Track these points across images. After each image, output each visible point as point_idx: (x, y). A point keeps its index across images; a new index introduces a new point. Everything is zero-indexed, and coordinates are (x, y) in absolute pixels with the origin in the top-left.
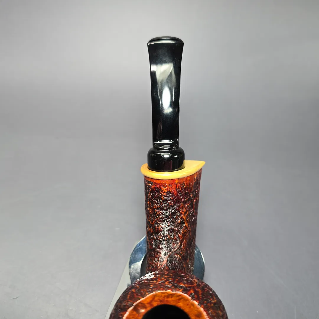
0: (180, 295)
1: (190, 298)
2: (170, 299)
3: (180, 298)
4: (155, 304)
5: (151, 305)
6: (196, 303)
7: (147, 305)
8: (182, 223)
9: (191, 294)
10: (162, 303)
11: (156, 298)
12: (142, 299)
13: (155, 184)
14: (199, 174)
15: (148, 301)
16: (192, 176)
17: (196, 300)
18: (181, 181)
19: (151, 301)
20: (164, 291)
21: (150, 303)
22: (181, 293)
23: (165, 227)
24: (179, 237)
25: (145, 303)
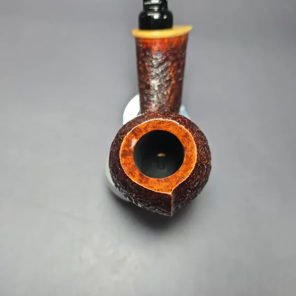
0: (170, 122)
1: (178, 124)
2: (162, 125)
3: (170, 124)
4: (149, 130)
5: (147, 130)
6: (183, 127)
7: (143, 130)
8: (170, 80)
9: (179, 121)
10: (155, 129)
11: (150, 125)
12: (139, 125)
13: (146, 44)
14: (186, 36)
15: (144, 127)
16: (180, 37)
17: (183, 125)
18: (170, 40)
19: (146, 127)
20: (157, 119)
21: (145, 128)
22: (171, 120)
23: (155, 83)
24: (167, 93)
25: (141, 128)
